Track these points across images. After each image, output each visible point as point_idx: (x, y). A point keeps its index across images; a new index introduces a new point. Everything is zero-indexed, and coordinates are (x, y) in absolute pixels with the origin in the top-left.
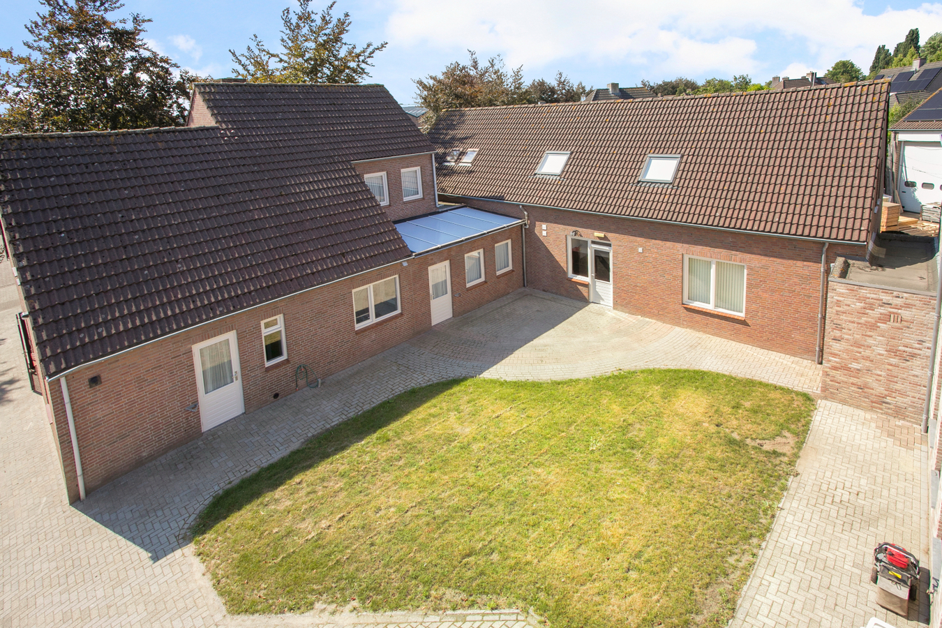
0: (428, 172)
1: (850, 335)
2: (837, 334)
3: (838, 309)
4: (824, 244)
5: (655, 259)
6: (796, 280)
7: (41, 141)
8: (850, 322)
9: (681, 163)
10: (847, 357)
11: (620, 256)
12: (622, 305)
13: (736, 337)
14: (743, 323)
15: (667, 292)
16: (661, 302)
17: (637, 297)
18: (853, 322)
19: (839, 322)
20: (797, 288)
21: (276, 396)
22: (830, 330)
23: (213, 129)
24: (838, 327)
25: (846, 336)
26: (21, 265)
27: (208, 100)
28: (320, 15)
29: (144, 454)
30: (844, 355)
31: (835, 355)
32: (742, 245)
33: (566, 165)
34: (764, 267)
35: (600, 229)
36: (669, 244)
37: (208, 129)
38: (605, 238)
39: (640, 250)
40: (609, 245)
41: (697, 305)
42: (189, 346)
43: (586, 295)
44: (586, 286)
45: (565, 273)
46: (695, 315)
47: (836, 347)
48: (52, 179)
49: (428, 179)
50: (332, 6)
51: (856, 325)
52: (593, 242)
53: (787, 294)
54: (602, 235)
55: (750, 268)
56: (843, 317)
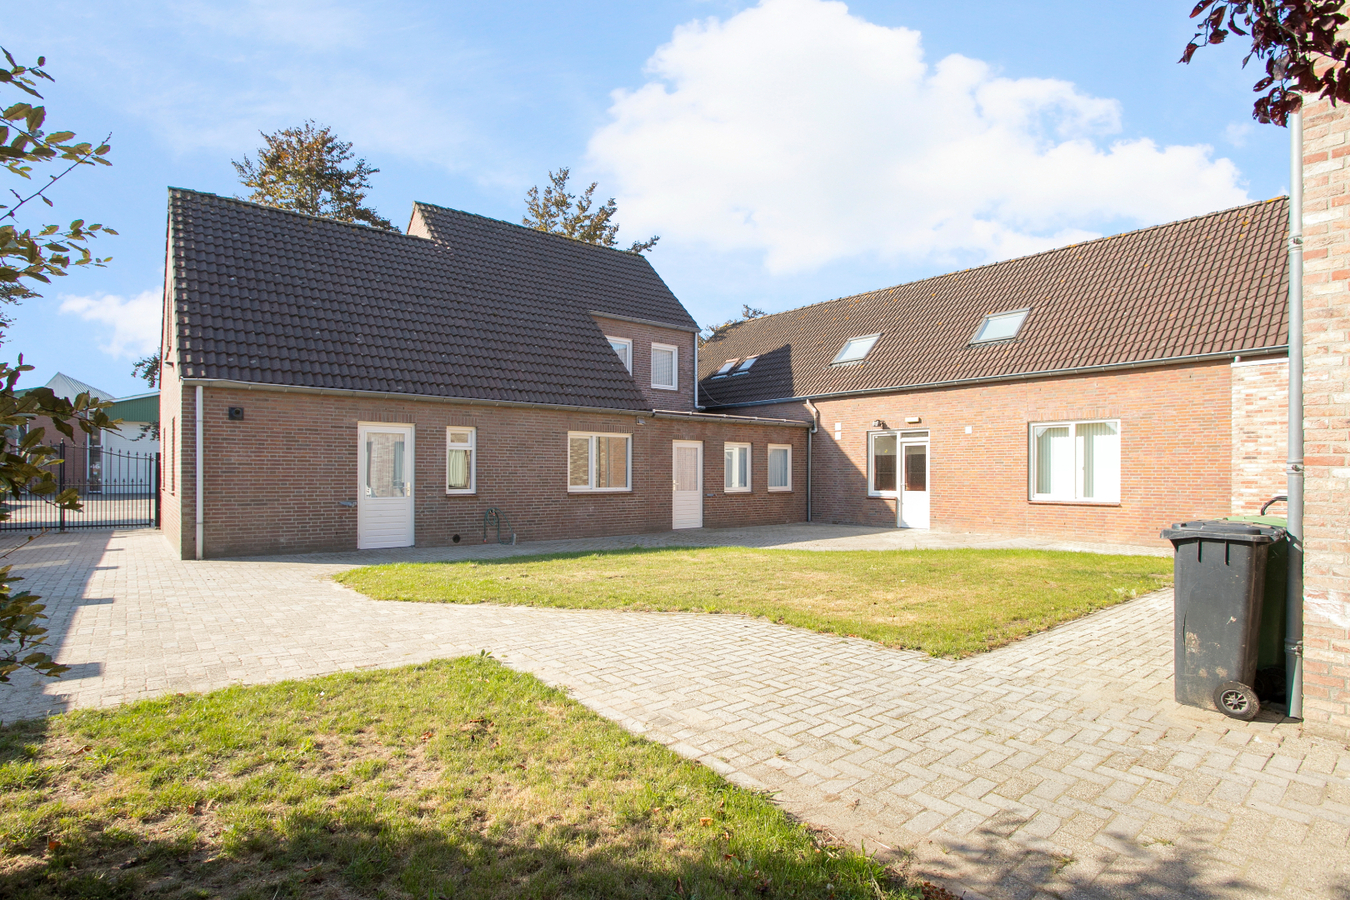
0: (688, 357)
1: (1270, 445)
2: (1251, 447)
3: (1250, 408)
5: (989, 439)
7: (234, 205)
8: (1269, 423)
9: (1029, 315)
10: (1269, 482)
11: (941, 445)
12: (942, 521)
15: (1006, 486)
16: (997, 503)
17: (963, 503)
18: (1274, 423)
19: (1252, 428)
21: (457, 539)
22: (1239, 445)
23: (426, 241)
24: (1251, 436)
25: (1264, 449)
26: (180, 287)
27: (428, 218)
28: (578, 198)
29: (282, 540)
30: (1265, 481)
31: (1248, 483)
32: (1113, 390)
33: (874, 347)
34: (1147, 416)
35: (912, 412)
36: (1008, 412)
37: (420, 240)
39: (969, 430)
40: (926, 434)
42: (355, 420)
43: (892, 516)
44: (895, 501)
46: (1047, 513)
47: (1250, 469)
48: (236, 235)
49: (687, 366)
50: (591, 190)
51: (1278, 427)
52: (904, 435)
53: (1183, 450)
54: (915, 419)
56: (1258, 419)
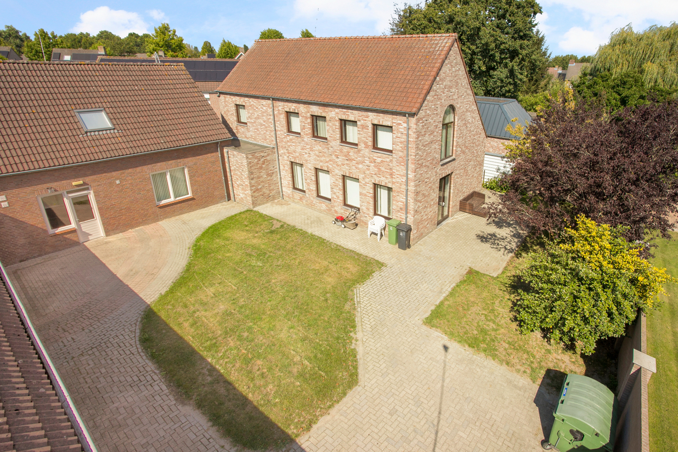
4: (218, 143)
5: (131, 184)
6: (210, 165)
9: (107, 113)
11: (101, 193)
13: (191, 209)
14: (192, 199)
16: (142, 212)
17: (124, 217)
20: (211, 169)
34: (195, 164)
35: (76, 177)
36: (139, 169)
38: (85, 184)
39: (118, 182)
40: (88, 189)
41: (164, 202)
43: (75, 239)
44: (73, 231)
45: (46, 231)
46: (166, 209)
52: (70, 192)
53: (208, 174)
54: (81, 182)
55: (189, 167)
